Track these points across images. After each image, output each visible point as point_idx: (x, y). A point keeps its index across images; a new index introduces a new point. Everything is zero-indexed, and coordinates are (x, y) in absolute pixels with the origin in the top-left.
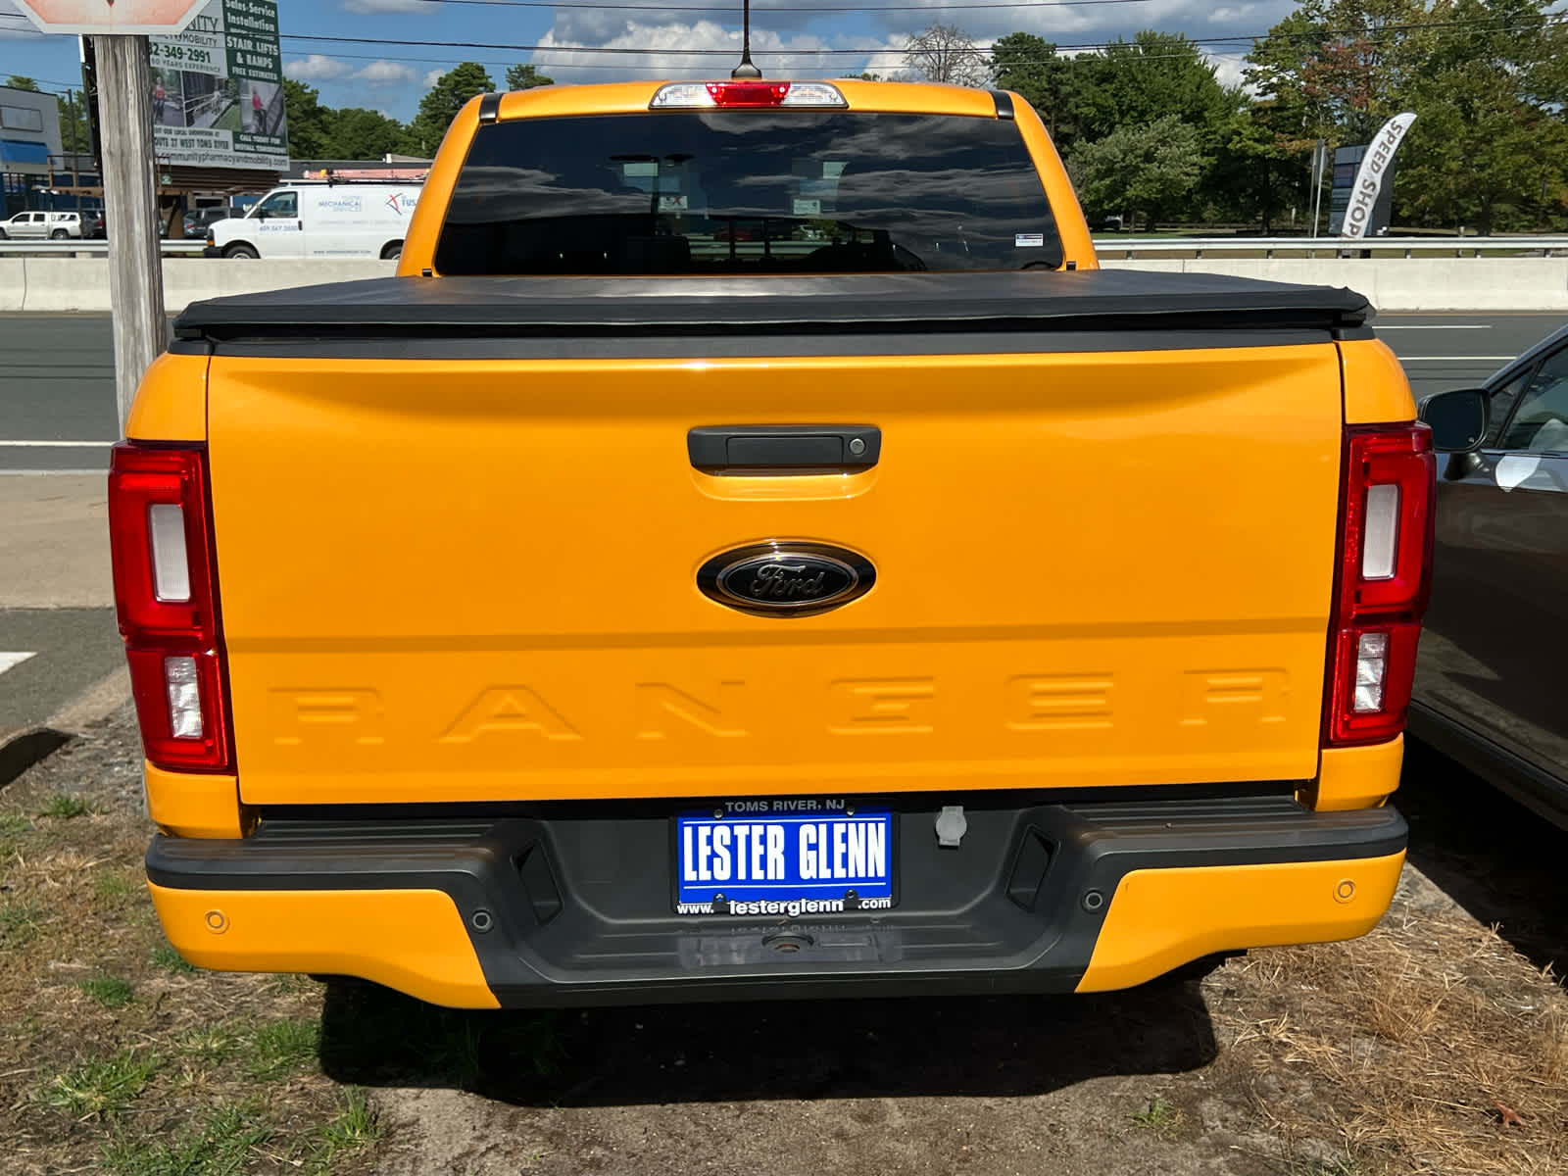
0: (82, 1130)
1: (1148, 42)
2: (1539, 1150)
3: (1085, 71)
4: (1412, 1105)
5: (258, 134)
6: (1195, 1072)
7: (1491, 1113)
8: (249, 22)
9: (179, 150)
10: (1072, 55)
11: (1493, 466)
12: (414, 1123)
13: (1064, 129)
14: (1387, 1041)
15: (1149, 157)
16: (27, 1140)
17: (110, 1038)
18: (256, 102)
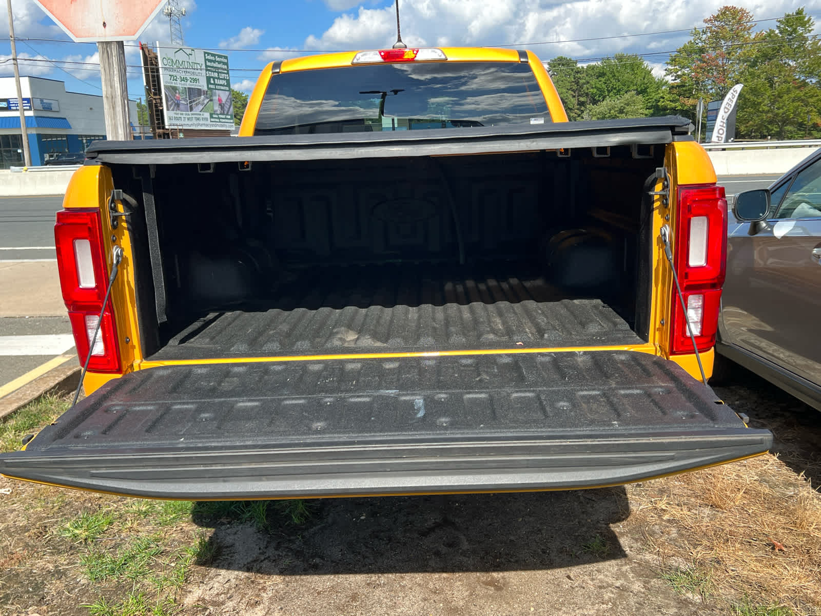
0: (75, 548)
1: (620, 58)
2: (794, 564)
3: (591, 72)
4: (728, 540)
5: (220, 114)
6: (618, 524)
7: (769, 545)
8: (216, 65)
9: (187, 122)
10: (585, 65)
11: (772, 227)
12: (232, 546)
13: (582, 99)
14: (717, 509)
15: (621, 111)
16: (49, 552)
17: (96, 505)
18: (220, 100)
